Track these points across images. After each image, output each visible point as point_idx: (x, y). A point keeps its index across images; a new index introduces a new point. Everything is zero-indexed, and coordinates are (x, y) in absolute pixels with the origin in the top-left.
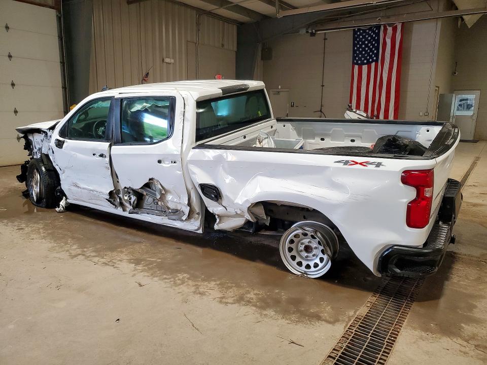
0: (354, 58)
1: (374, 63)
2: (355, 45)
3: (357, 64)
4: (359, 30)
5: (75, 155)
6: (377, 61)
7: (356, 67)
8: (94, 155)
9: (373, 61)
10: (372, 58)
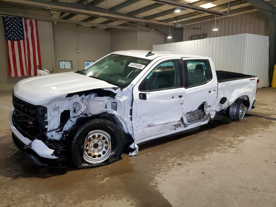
0: (6, 36)
1: (22, 40)
2: (5, 27)
3: (9, 39)
4: (7, 17)
5: (158, 102)
6: (23, 39)
7: (9, 42)
8: (173, 98)
9: (21, 39)
10: (20, 37)
